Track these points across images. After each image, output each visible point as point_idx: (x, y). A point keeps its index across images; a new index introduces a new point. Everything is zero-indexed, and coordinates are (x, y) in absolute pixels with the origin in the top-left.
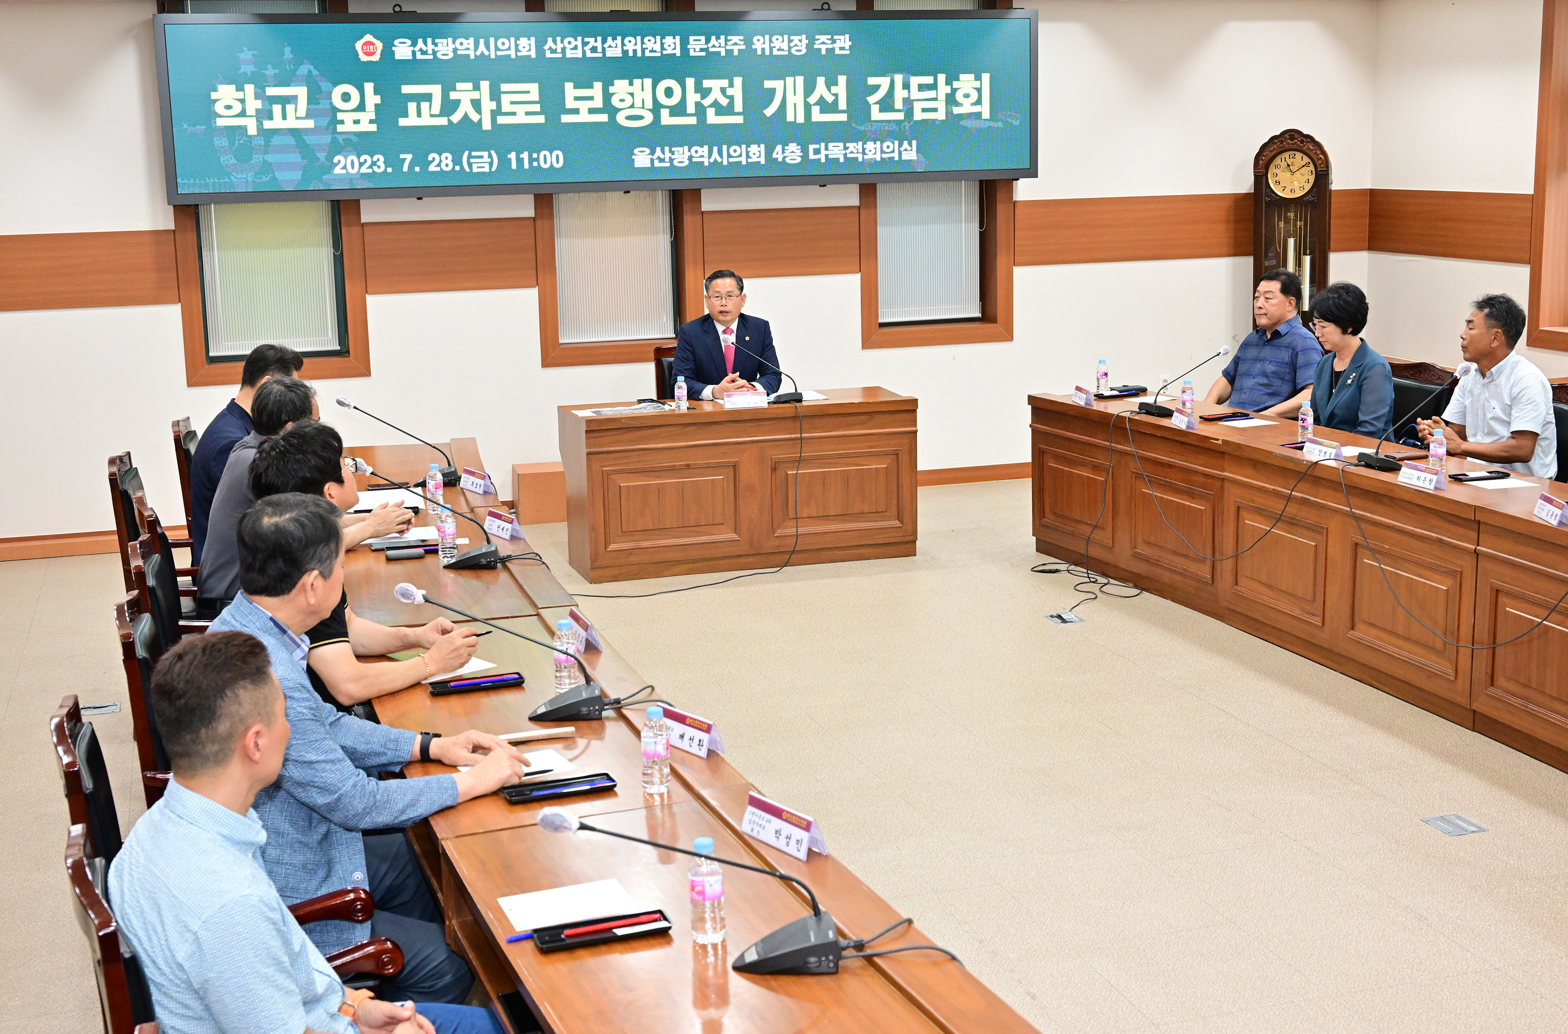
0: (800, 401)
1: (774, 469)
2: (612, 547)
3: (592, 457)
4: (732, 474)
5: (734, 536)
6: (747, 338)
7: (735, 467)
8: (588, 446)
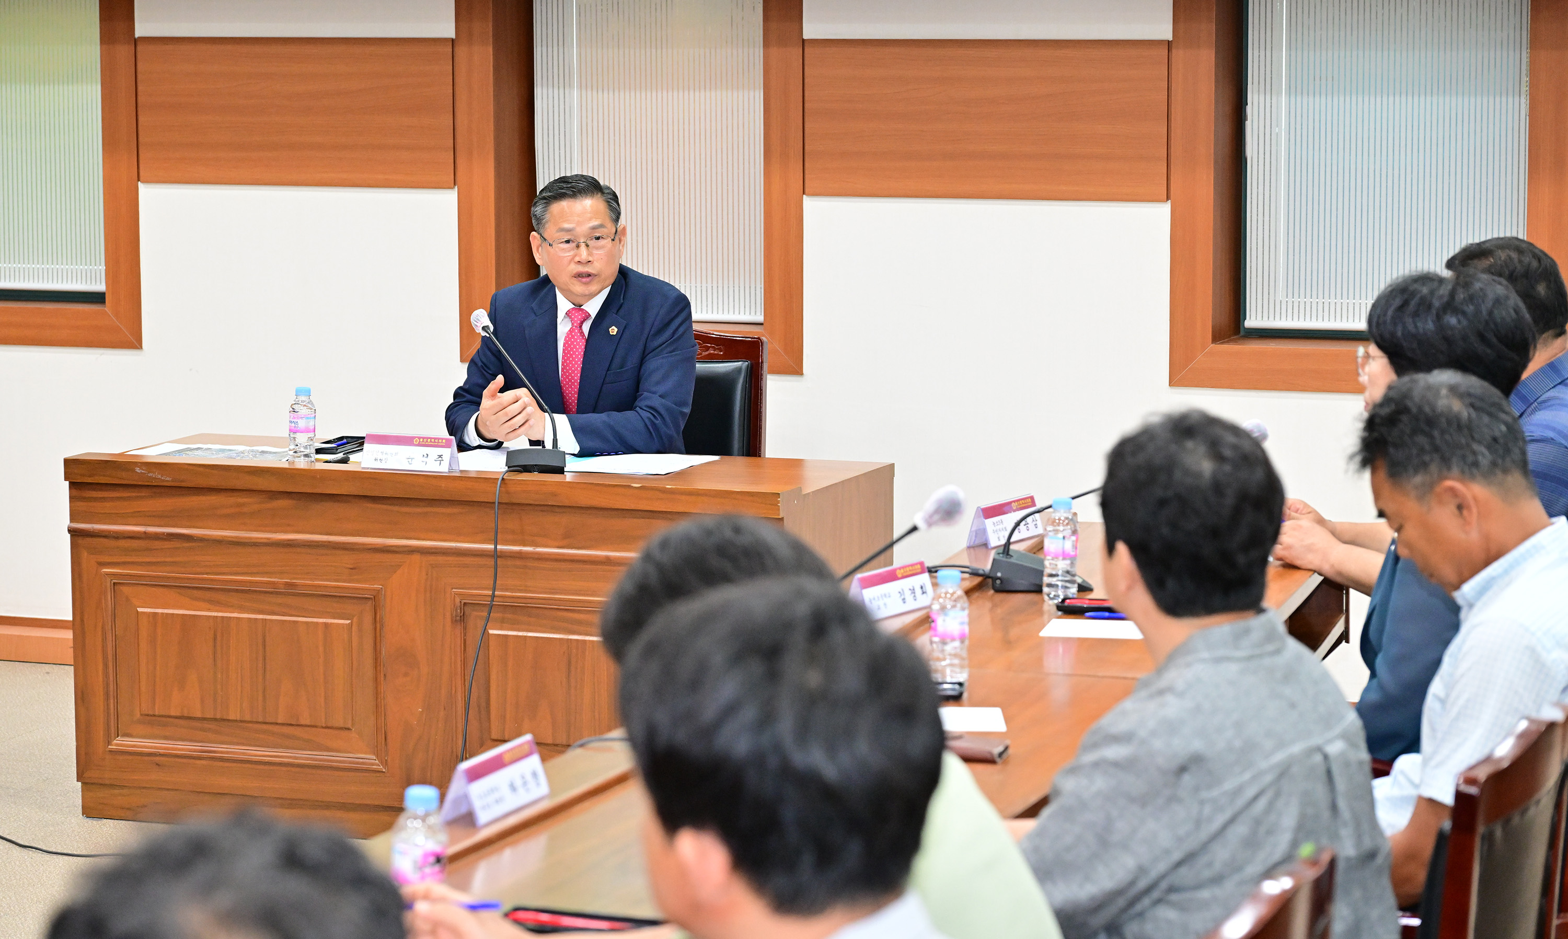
0: (560, 470)
1: (461, 619)
2: (120, 743)
3: (81, 541)
4: (368, 619)
5: (370, 759)
6: (614, 330)
7: (374, 600)
8: (73, 517)
